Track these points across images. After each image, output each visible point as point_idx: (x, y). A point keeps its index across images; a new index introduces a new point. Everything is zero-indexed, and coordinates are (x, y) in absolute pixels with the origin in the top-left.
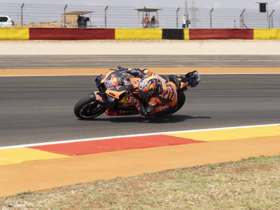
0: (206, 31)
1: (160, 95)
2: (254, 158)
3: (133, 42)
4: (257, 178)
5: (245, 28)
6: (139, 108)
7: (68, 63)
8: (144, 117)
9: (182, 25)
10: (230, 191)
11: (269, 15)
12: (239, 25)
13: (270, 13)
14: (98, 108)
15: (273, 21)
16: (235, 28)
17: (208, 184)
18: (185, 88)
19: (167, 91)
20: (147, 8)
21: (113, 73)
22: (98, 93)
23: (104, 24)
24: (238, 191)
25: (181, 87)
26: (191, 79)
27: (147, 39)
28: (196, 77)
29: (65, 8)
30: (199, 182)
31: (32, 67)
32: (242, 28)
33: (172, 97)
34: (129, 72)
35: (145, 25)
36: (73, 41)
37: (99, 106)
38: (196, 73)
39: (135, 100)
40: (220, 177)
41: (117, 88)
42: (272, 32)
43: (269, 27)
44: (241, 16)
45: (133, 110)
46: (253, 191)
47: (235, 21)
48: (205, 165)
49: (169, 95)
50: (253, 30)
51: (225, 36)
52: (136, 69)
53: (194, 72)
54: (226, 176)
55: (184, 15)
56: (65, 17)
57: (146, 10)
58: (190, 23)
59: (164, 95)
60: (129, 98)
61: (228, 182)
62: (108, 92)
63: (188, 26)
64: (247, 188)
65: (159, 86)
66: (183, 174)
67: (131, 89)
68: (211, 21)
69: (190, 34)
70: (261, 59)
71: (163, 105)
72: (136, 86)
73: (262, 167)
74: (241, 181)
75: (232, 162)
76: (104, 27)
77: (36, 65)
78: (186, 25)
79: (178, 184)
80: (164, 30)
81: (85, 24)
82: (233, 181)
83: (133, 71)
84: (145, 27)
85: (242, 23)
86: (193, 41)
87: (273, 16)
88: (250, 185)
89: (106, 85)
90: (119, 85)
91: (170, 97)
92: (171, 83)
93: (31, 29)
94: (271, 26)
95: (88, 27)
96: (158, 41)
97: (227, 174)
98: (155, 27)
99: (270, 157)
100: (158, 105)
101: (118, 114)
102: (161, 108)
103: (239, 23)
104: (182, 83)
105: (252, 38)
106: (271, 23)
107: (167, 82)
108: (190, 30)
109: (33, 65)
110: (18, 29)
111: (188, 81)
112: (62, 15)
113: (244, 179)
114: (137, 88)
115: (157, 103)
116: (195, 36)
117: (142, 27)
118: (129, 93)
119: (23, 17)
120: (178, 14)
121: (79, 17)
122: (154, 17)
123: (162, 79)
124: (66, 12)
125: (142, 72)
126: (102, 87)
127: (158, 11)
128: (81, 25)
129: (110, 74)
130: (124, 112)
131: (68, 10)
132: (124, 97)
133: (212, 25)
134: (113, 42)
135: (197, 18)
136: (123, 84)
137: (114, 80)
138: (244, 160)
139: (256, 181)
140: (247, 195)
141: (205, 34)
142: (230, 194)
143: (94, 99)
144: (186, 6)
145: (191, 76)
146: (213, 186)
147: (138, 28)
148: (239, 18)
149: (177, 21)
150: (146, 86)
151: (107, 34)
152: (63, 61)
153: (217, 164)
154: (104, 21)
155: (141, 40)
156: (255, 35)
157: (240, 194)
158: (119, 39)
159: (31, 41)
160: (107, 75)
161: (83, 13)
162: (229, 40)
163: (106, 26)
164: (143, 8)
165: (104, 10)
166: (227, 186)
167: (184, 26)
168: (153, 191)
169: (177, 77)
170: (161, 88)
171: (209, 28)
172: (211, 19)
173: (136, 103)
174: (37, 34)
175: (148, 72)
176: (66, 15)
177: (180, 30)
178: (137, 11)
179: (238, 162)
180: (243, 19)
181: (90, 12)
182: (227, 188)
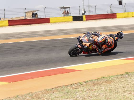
0: (93, 16)
1: (107, 44)
2: (104, 77)
3: (59, 23)
4: (103, 88)
5: (112, 13)
6: (98, 50)
7: (24, 36)
8: (100, 54)
9: (82, 14)
10: (87, 96)
11: (124, 6)
12: (110, 12)
13: (124, 5)
14: (79, 51)
15: (126, 9)
16: (108, 13)
17: (76, 93)
18: (117, 40)
19: (110, 42)
20: (64, 7)
21: (85, 35)
22: (79, 44)
23: (44, 16)
24: (91, 96)
25: (116, 39)
26: (120, 35)
27: (65, 22)
28: (122, 34)
29: (25, 10)
30: (72, 92)
31: (6, 39)
32: (111, 13)
33: (112, 44)
34: (92, 34)
35: (64, 15)
36: (30, 25)
37: (79, 50)
38: (121, 33)
39: (96, 47)
40: (83, 89)
41: (88, 42)
42: (126, 14)
43: (124, 12)
44: (110, 7)
45: (95, 51)
46: (99, 95)
47: (107, 10)
48: (78, 83)
49: (111, 43)
50: (116, 14)
51: (103, 17)
52: (95, 33)
53: (121, 32)
54: (87, 88)
55: (83, 9)
56: (25, 14)
57: (64, 8)
58: (86, 13)
59: (109, 43)
60: (93, 46)
61: (87, 91)
62: (83, 43)
63: (85, 14)
64: (96, 94)
65: (106, 39)
66: (65, 89)
67: (94, 41)
68: (96, 11)
69: (86, 18)
70: (119, 27)
71: (108, 48)
72: (96, 40)
73: (107, 82)
74: (94, 90)
75: (92, 80)
76: (44, 17)
77: (11, 37)
78: (84, 14)
79: (60, 94)
80: (73, 17)
81: (35, 17)
82: (90, 90)
83: (94, 34)
84: (64, 16)
85: (111, 11)
86: (87, 21)
87: (126, 6)
88: (98, 92)
89: (82, 40)
90: (89, 40)
91: (111, 44)
92: (111, 38)
93: (9, 21)
94: (125, 11)
95: (39, 18)
96: (71, 22)
97: (88, 87)
98: (69, 16)
99: (112, 76)
100: (106, 48)
101: (88, 53)
102: (107, 49)
103: (109, 11)
104: (116, 38)
105: (116, 18)
106: (125, 10)
107: (109, 37)
108: (86, 16)
109: (7, 38)
110: (3, 21)
111: (118, 36)
112: (24, 13)
113: (96, 89)
114: (97, 41)
115: (106, 47)
116: (88, 19)
117: (63, 16)
118: (93, 44)
119: (5, 15)
120: (80, 9)
121: (32, 13)
122: (68, 11)
123: (107, 36)
124: (26, 12)
125: (98, 33)
126: (81, 42)
127: (70, 8)
128: (34, 17)
129: (84, 36)
130: (91, 52)
131: (27, 11)
132: (91, 46)
133: (97, 13)
134: (49, 24)
135: (91, 10)
136: (90, 40)
137: (86, 38)
138: (99, 79)
139: (102, 90)
140: (96, 97)
141: (93, 17)
142: (86, 98)
143: (77, 47)
144: (83, 4)
145: (119, 34)
146: (79, 94)
147: (61, 16)
148: (109, 8)
149: (80, 12)
150: (101, 40)
151: (46, 21)
152: (22, 35)
153: (85, 82)
154: (44, 14)
155: (62, 22)
156: (117, 16)
157: (92, 97)
158: (52, 23)
159: (9, 26)
160: (83, 36)
161: (34, 11)
162: (105, 19)
163: (45, 17)
164: (63, 7)
165: (44, 9)
166: (86, 93)
167: (83, 14)
168: (46, 99)
169: (113, 35)
170: (107, 40)
171: (95, 14)
172: (96, 10)
173: (96, 48)
174: (12, 23)
175: (101, 33)
176: (26, 13)
177: (81, 16)
178: (60, 9)
179: (95, 80)
180: (111, 9)
181: (37, 11)
182: (86, 94)
